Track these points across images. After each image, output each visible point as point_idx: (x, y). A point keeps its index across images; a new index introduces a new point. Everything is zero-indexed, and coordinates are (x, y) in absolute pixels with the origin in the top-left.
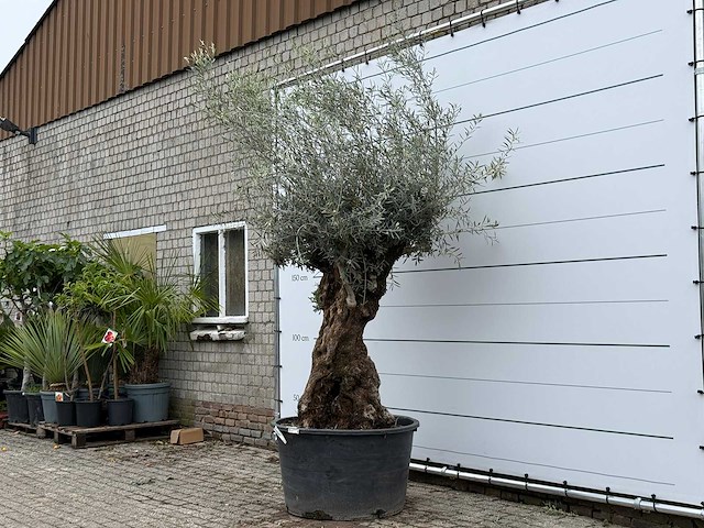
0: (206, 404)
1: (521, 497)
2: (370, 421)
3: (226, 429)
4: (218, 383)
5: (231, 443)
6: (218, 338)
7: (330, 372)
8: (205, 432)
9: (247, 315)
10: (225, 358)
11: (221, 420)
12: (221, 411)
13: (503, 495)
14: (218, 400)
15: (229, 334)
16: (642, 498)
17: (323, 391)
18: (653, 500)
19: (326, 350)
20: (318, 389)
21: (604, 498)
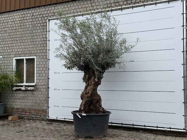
0: (17, 109)
1: (130, 129)
2: (102, 111)
3: (26, 116)
4: (23, 103)
5: (29, 120)
6: (25, 89)
7: (90, 99)
8: (19, 117)
9: (35, 83)
10: (26, 95)
11: (24, 113)
12: (24, 110)
13: (124, 129)
14: (23, 107)
15: (29, 88)
16: (167, 128)
17: (88, 103)
18: (170, 128)
19: (88, 93)
20: (86, 103)
21: (156, 128)
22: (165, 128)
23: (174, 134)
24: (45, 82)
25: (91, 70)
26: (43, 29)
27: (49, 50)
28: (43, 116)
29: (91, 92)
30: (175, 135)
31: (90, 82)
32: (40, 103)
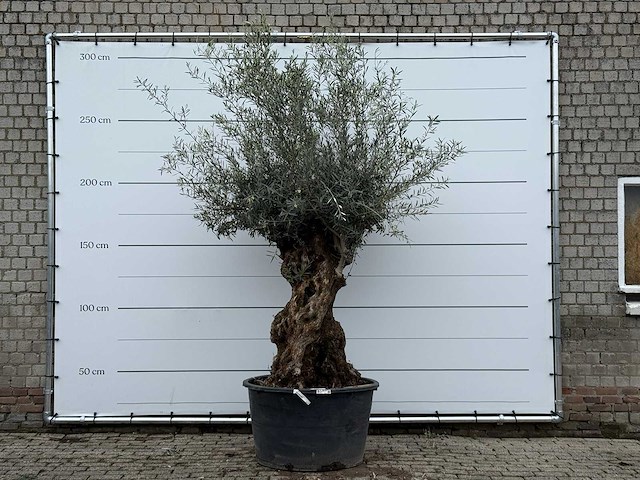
7: (318, 337)
16: (505, 415)
17: (312, 354)
18: (514, 415)
19: (315, 317)
20: (308, 353)
21: (473, 418)
22: (498, 415)
23: (519, 431)
24: (32, 280)
25: (317, 240)
26: (21, 71)
27: (55, 156)
28: (21, 412)
29: (323, 314)
30: (523, 432)
31: (315, 278)
32: (8, 364)
